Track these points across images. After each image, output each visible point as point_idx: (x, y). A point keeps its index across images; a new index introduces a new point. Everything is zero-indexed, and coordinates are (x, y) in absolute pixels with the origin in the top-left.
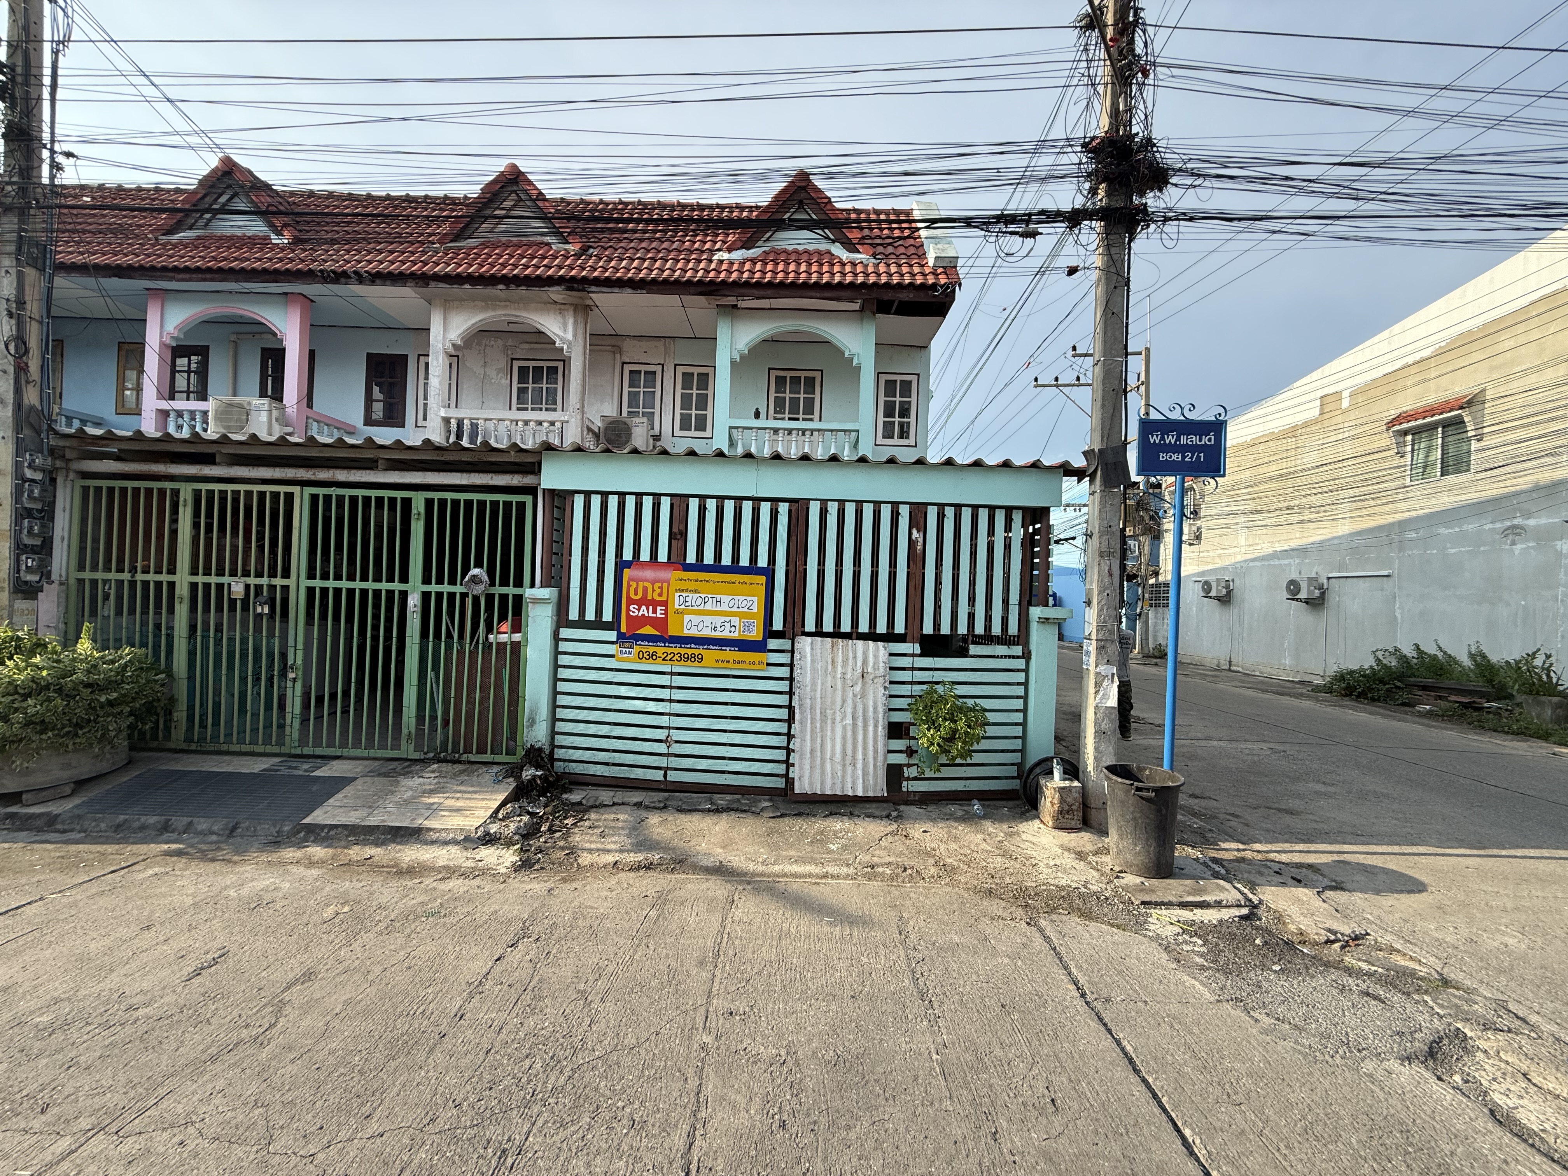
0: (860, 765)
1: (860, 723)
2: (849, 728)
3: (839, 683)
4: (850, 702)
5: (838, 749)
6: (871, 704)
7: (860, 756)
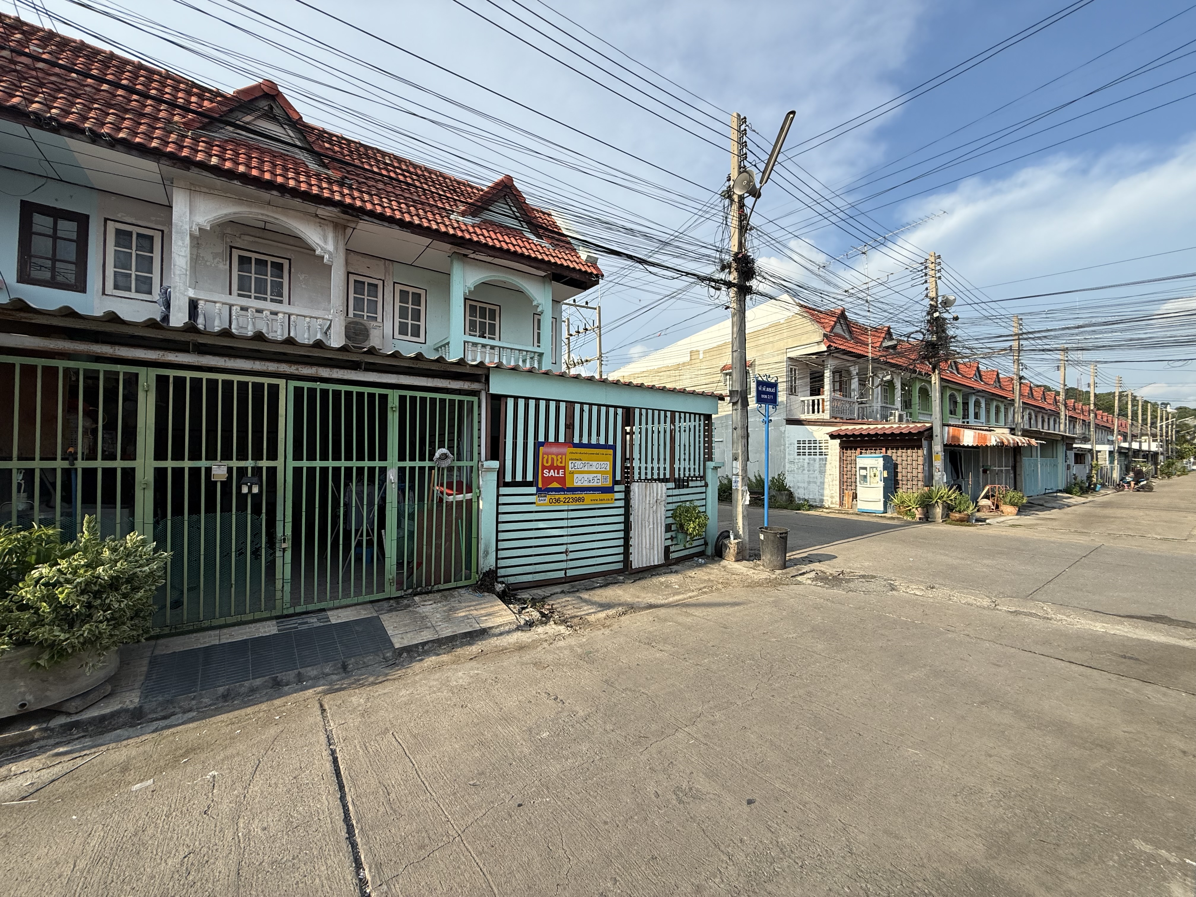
0: (656, 549)
1: (655, 527)
2: (652, 529)
3: (647, 505)
4: (651, 516)
5: (648, 543)
6: (659, 515)
7: (656, 544)
